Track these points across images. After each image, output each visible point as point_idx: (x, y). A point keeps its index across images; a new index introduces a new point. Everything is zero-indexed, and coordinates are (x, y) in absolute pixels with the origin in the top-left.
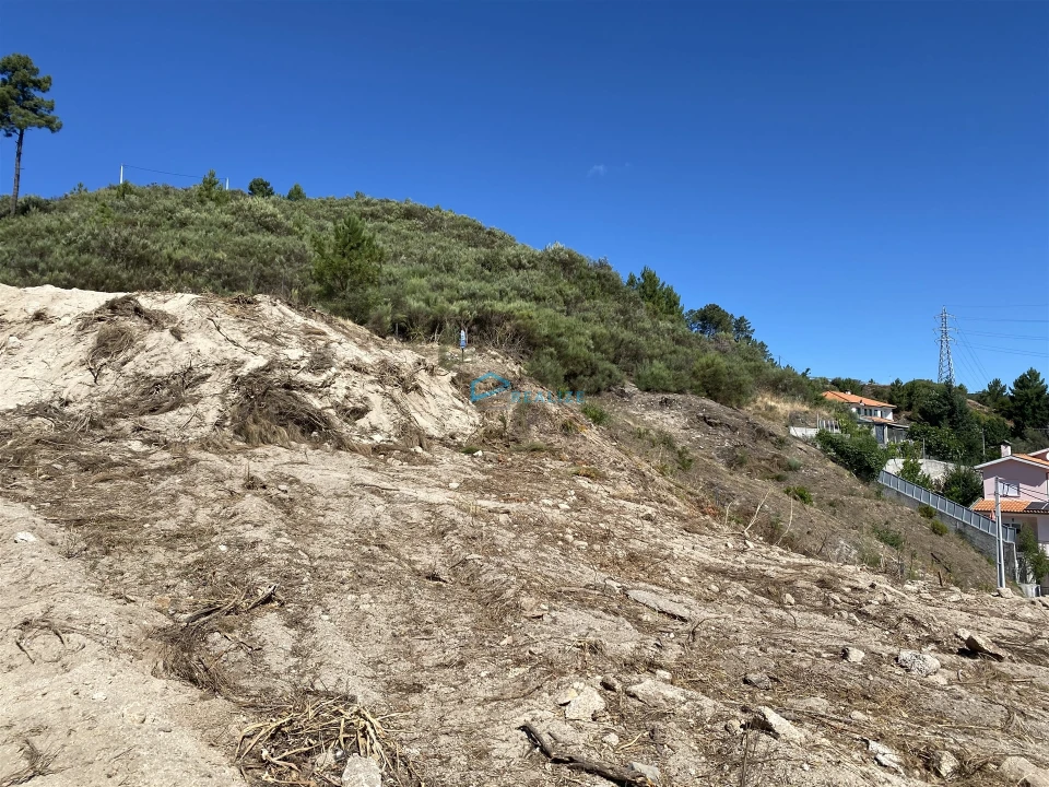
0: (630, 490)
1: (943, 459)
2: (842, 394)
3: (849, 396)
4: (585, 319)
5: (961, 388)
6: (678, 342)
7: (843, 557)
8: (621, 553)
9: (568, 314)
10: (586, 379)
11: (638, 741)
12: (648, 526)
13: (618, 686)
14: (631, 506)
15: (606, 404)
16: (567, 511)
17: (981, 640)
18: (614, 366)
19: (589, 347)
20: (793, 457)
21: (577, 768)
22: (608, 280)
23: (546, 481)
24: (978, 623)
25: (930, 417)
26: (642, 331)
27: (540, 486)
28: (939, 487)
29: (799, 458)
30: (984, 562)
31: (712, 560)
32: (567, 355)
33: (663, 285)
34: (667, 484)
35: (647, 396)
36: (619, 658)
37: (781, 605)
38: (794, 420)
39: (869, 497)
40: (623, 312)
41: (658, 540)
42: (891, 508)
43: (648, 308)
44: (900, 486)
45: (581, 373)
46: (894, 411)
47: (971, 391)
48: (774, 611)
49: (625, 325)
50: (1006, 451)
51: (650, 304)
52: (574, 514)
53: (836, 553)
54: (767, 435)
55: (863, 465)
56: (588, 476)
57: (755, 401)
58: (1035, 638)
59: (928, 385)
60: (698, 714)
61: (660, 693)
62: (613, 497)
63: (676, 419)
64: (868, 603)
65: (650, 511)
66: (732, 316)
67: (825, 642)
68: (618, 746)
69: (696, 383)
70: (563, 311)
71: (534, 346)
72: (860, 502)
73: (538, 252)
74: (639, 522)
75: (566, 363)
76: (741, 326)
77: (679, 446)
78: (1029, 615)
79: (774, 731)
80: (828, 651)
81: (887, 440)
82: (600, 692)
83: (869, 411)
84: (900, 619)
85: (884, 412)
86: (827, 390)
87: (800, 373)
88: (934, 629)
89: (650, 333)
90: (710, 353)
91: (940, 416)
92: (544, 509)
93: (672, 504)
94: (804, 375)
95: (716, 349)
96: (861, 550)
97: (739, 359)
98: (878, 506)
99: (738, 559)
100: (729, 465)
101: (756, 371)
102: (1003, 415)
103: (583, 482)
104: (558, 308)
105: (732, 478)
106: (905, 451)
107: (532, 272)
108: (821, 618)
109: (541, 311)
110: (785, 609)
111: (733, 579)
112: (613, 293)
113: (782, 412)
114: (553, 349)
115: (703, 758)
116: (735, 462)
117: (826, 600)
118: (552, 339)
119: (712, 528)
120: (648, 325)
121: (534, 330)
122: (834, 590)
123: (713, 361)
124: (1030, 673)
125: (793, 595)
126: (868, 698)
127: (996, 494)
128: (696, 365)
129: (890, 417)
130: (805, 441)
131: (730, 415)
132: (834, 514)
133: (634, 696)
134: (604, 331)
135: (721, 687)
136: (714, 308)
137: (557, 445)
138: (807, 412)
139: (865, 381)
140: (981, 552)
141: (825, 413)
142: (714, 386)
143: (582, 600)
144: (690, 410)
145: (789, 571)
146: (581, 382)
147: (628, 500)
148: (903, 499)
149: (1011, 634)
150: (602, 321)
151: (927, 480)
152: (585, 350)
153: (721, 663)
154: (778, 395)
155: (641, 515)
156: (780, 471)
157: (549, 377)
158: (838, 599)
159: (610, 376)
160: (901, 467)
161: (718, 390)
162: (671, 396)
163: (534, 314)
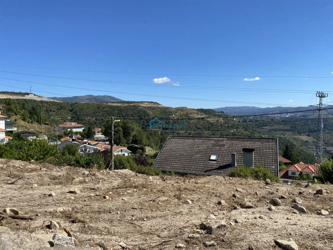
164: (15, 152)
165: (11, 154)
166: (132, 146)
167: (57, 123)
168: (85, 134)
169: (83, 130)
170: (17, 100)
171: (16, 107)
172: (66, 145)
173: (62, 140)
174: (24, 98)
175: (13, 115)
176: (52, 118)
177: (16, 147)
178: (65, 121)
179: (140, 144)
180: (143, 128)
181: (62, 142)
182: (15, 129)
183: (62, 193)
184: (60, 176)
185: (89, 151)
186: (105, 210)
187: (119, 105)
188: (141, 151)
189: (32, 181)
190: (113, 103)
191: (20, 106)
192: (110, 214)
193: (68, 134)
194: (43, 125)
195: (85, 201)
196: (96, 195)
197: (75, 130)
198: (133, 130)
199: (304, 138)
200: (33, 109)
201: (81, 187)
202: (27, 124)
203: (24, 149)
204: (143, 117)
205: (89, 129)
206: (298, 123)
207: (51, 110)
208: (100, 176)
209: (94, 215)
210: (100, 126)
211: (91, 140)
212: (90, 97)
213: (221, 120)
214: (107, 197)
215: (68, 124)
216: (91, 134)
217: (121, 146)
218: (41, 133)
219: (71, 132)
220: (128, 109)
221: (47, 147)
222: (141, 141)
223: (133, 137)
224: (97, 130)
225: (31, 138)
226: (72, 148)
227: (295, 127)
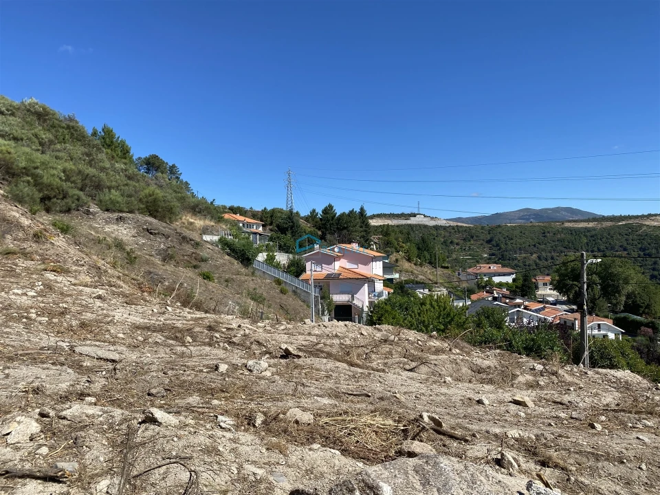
0: (88, 279)
1: (287, 252)
2: (234, 215)
3: (238, 217)
4: (57, 158)
5: (297, 213)
6: (129, 178)
7: (230, 311)
8: (74, 323)
9: (43, 153)
10: (59, 201)
11: (64, 448)
12: (98, 303)
13: (52, 413)
14: (88, 290)
15: (74, 220)
16: (34, 297)
17: (291, 349)
18: (81, 193)
19: (60, 178)
20: (204, 253)
21: (12, 477)
22: (76, 130)
23: (18, 276)
24: (292, 339)
25: (282, 230)
26: (103, 169)
27: (12, 280)
28: (284, 267)
29: (208, 254)
30: (305, 307)
31: (142, 321)
32: (42, 183)
33: (119, 138)
34: (116, 273)
35: (107, 215)
36: (56, 394)
37: (183, 344)
38: (205, 231)
39: (248, 276)
40: (88, 155)
41: (105, 311)
42: (259, 281)
43: (107, 153)
44: (265, 268)
45: (55, 197)
46: (263, 226)
47: (302, 215)
48: (179, 348)
49: (90, 164)
50: (317, 246)
51: (109, 151)
52: (39, 298)
53: (227, 309)
54: (188, 240)
55: (245, 258)
56: (54, 271)
57: (181, 219)
58: (317, 344)
59: (281, 211)
60: (110, 421)
61: (83, 413)
62: (75, 285)
63: (128, 230)
64: (235, 336)
65: (101, 292)
66: (167, 163)
67: (207, 363)
68: (47, 454)
69: (142, 206)
70: (38, 150)
71: (13, 175)
72: (243, 278)
73: (17, 103)
74: (92, 301)
75: (42, 189)
76: (173, 170)
77: (128, 248)
78: (317, 332)
79: (158, 422)
80: (207, 368)
81: (258, 242)
82: (37, 420)
83: (249, 225)
84: (252, 343)
85: (258, 226)
86: (226, 212)
87: (210, 202)
88: (269, 346)
89: (109, 171)
90: (152, 187)
91: (287, 229)
92: (13, 297)
93: (120, 287)
94: (212, 203)
95: (156, 184)
96: (241, 307)
97: (171, 191)
98: (253, 280)
99: (159, 318)
100: (164, 260)
101: (182, 199)
102: (317, 228)
103: (50, 276)
104: (33, 147)
105: (164, 268)
106: (268, 249)
107: (11, 118)
108: (208, 349)
109: (19, 149)
110: (186, 346)
111: (154, 331)
112: (80, 141)
113: (198, 226)
114: (29, 178)
115: (111, 449)
116: (167, 257)
117: (211, 338)
118: (29, 170)
119: (145, 301)
120: (107, 165)
121: (13, 163)
122: (217, 331)
123: (153, 192)
124: (312, 362)
125: (191, 337)
126: (224, 392)
127: (311, 270)
128: (142, 194)
129: (261, 229)
130: (212, 243)
131: (164, 227)
132: (227, 286)
133: (64, 418)
134: (73, 167)
135: (132, 400)
136: (155, 157)
137: (29, 250)
138: (213, 226)
139: (248, 208)
140: (304, 301)
141: (224, 227)
142: (153, 208)
143: (35, 359)
144: (138, 225)
145: (191, 322)
146: (54, 204)
147: (86, 286)
148: (266, 276)
149: (307, 343)
150: (72, 160)
151: (279, 264)
152: (57, 180)
153: (133, 386)
154: (195, 215)
155: (94, 295)
156: (196, 262)
157: (27, 199)
158: (218, 336)
159: (78, 200)
160: (266, 257)
161: (157, 211)
162: (124, 215)
163: (12, 151)
164: (400, 315)
165: (393, 318)
166: (625, 318)
167: (464, 265)
168: (517, 287)
169: (514, 280)
170: (398, 226)
171: (396, 239)
172: (483, 309)
173: (474, 297)
174: (409, 222)
175: (392, 253)
176: (454, 256)
177: (401, 306)
178: (478, 262)
179: (648, 314)
180: (652, 277)
181: (473, 301)
182: (396, 276)
183: (500, 402)
184: (489, 367)
185: (529, 323)
186: (608, 454)
187: (591, 225)
188: (650, 330)
189: (442, 370)
190: (574, 221)
191: (403, 236)
192: (621, 466)
193: (484, 287)
194: (439, 269)
195: (550, 425)
196: (572, 418)
197: (496, 280)
198: (626, 282)
200: (423, 239)
201: (532, 394)
202: (414, 267)
203: (413, 312)
204: (654, 251)
205: (526, 278)
207: (451, 242)
208: (568, 378)
209: (584, 460)
210: (547, 272)
211: (530, 299)
212: (527, 214)
214: (599, 427)
215: (484, 268)
216: (529, 288)
217: (597, 315)
218: (436, 283)
219: (490, 283)
220: (612, 232)
221: (451, 310)
222: (648, 306)
223: (628, 296)
224: (541, 279)
225: (421, 293)
226: (493, 314)
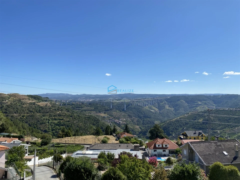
199: (103, 115)
206: (98, 105)
213: (49, 104)
227: (97, 108)
